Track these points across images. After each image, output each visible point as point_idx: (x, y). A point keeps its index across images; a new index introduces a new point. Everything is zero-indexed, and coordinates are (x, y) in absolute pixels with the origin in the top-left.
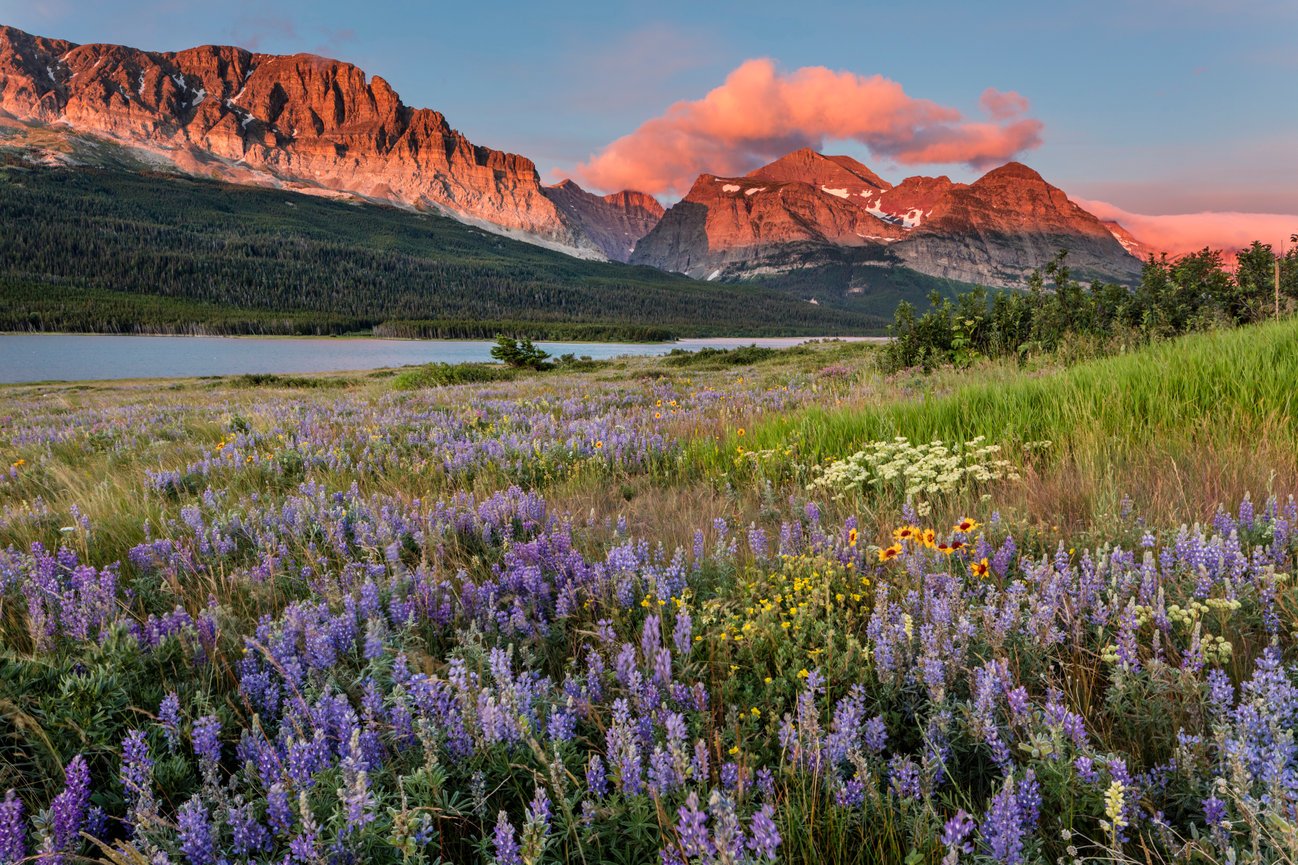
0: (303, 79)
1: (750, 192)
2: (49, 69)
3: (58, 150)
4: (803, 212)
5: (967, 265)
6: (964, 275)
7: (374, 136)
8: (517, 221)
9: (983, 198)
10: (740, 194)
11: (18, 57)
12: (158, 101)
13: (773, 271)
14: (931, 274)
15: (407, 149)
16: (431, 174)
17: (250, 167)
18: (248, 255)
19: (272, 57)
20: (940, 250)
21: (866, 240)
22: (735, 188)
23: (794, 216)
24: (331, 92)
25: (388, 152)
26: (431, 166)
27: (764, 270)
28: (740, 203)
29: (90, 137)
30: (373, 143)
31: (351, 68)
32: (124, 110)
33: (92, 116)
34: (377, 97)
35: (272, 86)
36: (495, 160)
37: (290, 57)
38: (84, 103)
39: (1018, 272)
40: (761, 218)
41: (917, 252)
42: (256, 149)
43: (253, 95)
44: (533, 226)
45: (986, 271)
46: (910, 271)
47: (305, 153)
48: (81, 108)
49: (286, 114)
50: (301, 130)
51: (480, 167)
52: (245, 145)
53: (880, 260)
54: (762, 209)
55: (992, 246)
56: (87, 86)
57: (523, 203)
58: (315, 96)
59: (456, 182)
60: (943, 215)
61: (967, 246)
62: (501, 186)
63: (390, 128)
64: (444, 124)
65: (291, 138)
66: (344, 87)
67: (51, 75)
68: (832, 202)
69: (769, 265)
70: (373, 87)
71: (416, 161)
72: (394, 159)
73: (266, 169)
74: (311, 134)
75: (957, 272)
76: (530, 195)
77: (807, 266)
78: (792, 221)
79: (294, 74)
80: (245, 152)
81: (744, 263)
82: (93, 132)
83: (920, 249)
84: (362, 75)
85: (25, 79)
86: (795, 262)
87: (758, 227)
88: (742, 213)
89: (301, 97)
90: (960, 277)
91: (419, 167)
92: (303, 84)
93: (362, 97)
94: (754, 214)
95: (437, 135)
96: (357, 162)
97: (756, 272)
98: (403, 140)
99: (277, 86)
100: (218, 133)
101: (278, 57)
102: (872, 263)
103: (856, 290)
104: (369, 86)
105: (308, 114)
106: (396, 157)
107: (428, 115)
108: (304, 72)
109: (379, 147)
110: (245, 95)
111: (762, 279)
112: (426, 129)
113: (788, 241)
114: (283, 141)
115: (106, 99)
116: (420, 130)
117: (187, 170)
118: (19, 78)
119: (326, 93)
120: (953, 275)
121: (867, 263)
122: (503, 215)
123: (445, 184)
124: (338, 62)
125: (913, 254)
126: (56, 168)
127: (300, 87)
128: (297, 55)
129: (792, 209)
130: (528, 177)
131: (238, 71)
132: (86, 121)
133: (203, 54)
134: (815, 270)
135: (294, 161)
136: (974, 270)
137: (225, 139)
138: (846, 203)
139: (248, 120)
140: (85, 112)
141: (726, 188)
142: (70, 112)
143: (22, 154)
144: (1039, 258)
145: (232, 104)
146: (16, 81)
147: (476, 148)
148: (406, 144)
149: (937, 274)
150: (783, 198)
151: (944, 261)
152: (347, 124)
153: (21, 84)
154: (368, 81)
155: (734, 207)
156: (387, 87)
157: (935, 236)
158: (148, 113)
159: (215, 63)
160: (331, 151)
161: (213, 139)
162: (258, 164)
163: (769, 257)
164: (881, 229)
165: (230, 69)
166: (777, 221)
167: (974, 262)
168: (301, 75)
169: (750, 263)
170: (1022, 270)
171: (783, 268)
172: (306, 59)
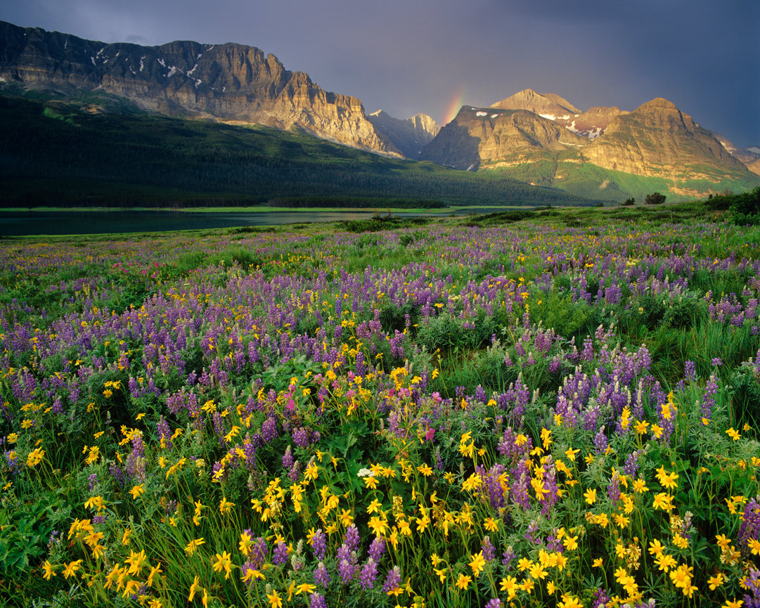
0: (229, 58)
1: (494, 116)
2: (92, 58)
3: (98, 104)
4: (527, 129)
5: (628, 162)
6: (626, 168)
7: (268, 89)
8: (351, 136)
9: (639, 120)
10: (488, 117)
11: (76, 52)
12: (151, 75)
13: (508, 165)
14: (606, 168)
15: (287, 95)
16: (300, 110)
17: (199, 110)
18: (198, 161)
19: (212, 46)
20: (612, 153)
21: (565, 146)
22: (484, 114)
23: (521, 131)
24: (245, 65)
25: (276, 97)
26: (301, 105)
27: (502, 164)
28: (487, 123)
29: (114, 97)
30: (268, 93)
31: (256, 50)
32: (133, 80)
33: (115, 85)
34: (271, 66)
35: (212, 63)
36: (338, 100)
37: (222, 45)
38: (111, 77)
39: (660, 167)
40: (500, 132)
41: (598, 154)
42: (203, 100)
43: (201, 68)
44: (360, 139)
45: (640, 166)
46: (593, 165)
47: (229, 100)
48: (110, 80)
49: (220, 79)
50: (228, 88)
51: (329, 105)
52: (197, 98)
53: (574, 159)
54: (501, 126)
55: (645, 150)
56: (113, 67)
57: (354, 125)
58: (235, 67)
59: (315, 114)
60: (615, 131)
61: (629, 150)
62: (342, 115)
63: (277, 83)
64: (309, 80)
65: (222, 93)
66: (252, 61)
67: (93, 61)
68: (545, 122)
69: (505, 161)
70: (268, 60)
71: (292, 103)
72: (279, 102)
73: (208, 111)
74: (233, 89)
75: (622, 167)
76: (359, 120)
77: (529, 162)
78: (519, 134)
79: (224, 55)
80: (196, 101)
81: (490, 160)
82: (116, 94)
83: (599, 152)
84: (262, 54)
85: (80, 65)
86: (522, 159)
87: (498, 138)
88: (489, 129)
89: (228, 68)
90: (624, 169)
91: (294, 106)
92: (229, 61)
93: (263, 66)
94: (496, 129)
95: (304, 86)
96: (259, 105)
97: (497, 165)
98: (285, 91)
99: (215, 63)
100: (182, 92)
101: (216, 46)
102: (570, 160)
103: (560, 177)
104: (266, 60)
105: (231, 78)
106: (280, 101)
107: (299, 75)
108: (230, 54)
109: (271, 96)
110: (197, 68)
111: (501, 169)
112: (298, 83)
113: (517, 146)
114: (218, 94)
115: (123, 75)
116: (295, 84)
117: (165, 114)
118: (76, 64)
119: (241, 65)
120: (619, 168)
121: (567, 161)
122: (343, 132)
123: (308, 115)
124: (249, 47)
125: (595, 155)
126: (97, 114)
127: (227, 62)
128: (226, 44)
129: (520, 127)
130: (357, 110)
131: (193, 55)
132: (113, 88)
133: (175, 46)
134: (534, 164)
135: (223, 106)
136: (633, 165)
137: (186, 94)
138: (553, 123)
139: (199, 83)
140: (111, 82)
141: (478, 114)
142: (104, 83)
143: (79, 107)
144: (674, 159)
145: (190, 74)
146: (75, 66)
147: (327, 93)
148: (286, 93)
149: (609, 167)
150: (514, 120)
151: (615, 160)
152: (253, 83)
153: (78, 68)
154: (265, 57)
155: (484, 126)
156: (276, 60)
157: (608, 144)
158: (145, 82)
159: (181, 51)
160: (244, 99)
161: (179, 95)
162: (204, 108)
163: (506, 157)
164: (575, 139)
165: (189, 54)
166: (510, 134)
167: (633, 160)
168: (228, 55)
169: (493, 160)
170: (662, 166)
171: (514, 163)
172: (231, 46)
